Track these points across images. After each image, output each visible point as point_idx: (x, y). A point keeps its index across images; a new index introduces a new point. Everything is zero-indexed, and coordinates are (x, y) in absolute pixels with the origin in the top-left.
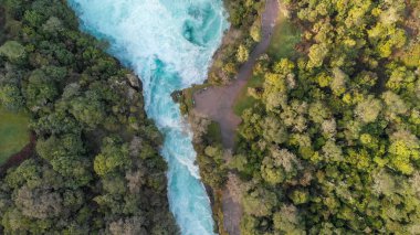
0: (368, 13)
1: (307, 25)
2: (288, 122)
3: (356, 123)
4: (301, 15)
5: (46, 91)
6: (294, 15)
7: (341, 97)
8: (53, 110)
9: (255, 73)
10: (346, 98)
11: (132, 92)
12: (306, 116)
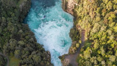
0: (106, 38)
1: (92, 41)
2: (92, 61)
3: (110, 62)
4: (90, 39)
5: (27, 52)
6: (89, 39)
7: (105, 56)
8: (28, 57)
9: (81, 51)
10: (106, 56)
11: (48, 56)
12: (97, 60)
